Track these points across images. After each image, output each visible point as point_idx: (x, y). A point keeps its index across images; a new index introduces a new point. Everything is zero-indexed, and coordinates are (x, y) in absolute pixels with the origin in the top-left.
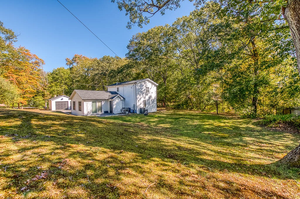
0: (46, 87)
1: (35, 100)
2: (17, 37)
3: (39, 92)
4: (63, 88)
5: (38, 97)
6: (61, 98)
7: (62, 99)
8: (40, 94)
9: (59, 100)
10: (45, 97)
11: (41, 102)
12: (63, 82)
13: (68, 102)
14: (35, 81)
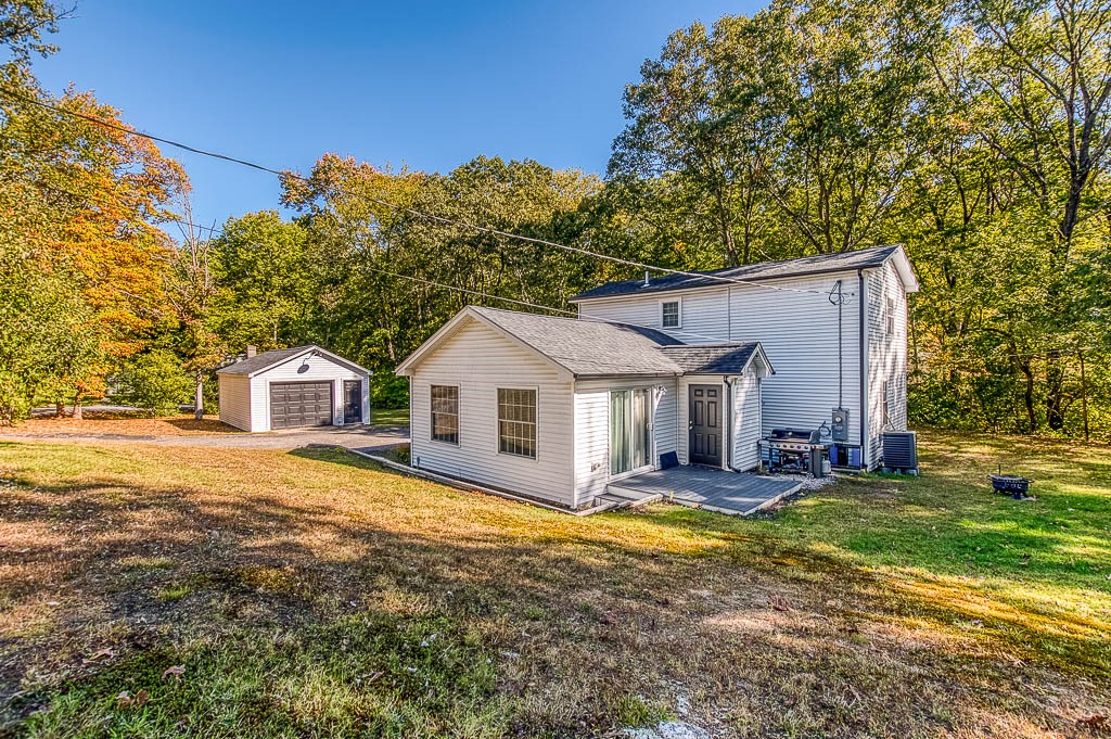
0: (201, 305)
1: (141, 372)
2: (58, 24)
3: (160, 333)
4: (277, 310)
5: (154, 357)
6: (298, 363)
7: (304, 369)
8: (166, 339)
9: (287, 371)
10: (193, 356)
11: (169, 381)
12: (276, 280)
13: (331, 383)
14: (147, 272)
